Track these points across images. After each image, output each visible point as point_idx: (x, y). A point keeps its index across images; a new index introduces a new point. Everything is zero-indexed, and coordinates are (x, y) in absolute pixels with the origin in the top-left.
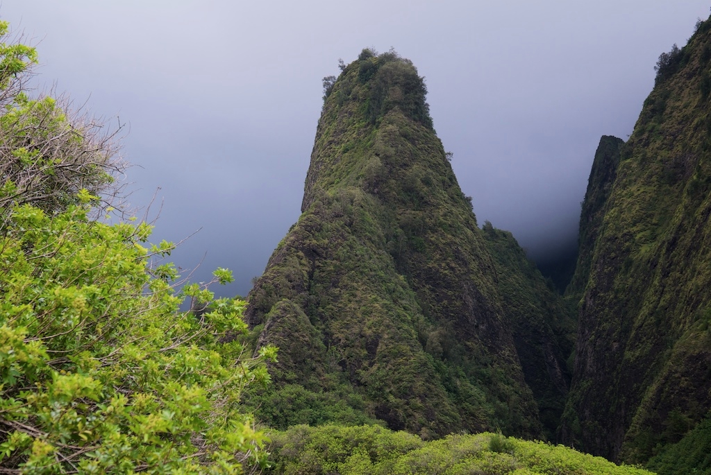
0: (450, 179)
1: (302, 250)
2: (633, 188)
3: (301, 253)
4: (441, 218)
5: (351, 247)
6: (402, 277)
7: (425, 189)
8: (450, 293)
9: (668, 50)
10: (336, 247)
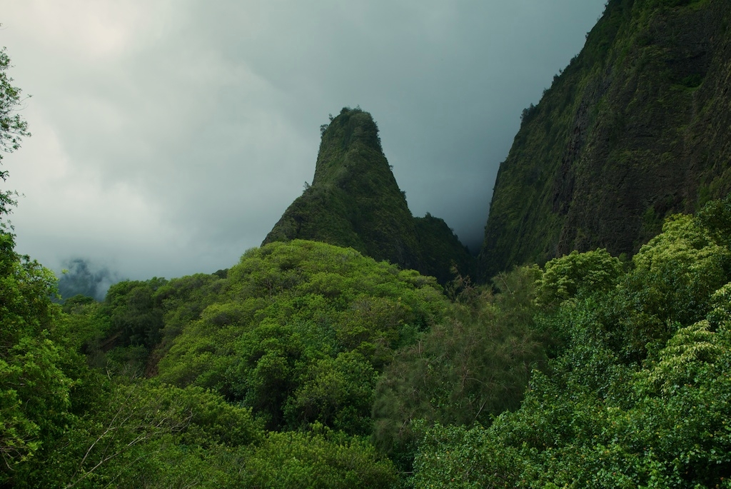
0: (391, 181)
1: (293, 217)
2: (508, 188)
3: (293, 219)
4: (384, 202)
5: (323, 216)
6: (356, 234)
7: (374, 185)
8: (388, 244)
9: (528, 107)
10: (314, 215)
